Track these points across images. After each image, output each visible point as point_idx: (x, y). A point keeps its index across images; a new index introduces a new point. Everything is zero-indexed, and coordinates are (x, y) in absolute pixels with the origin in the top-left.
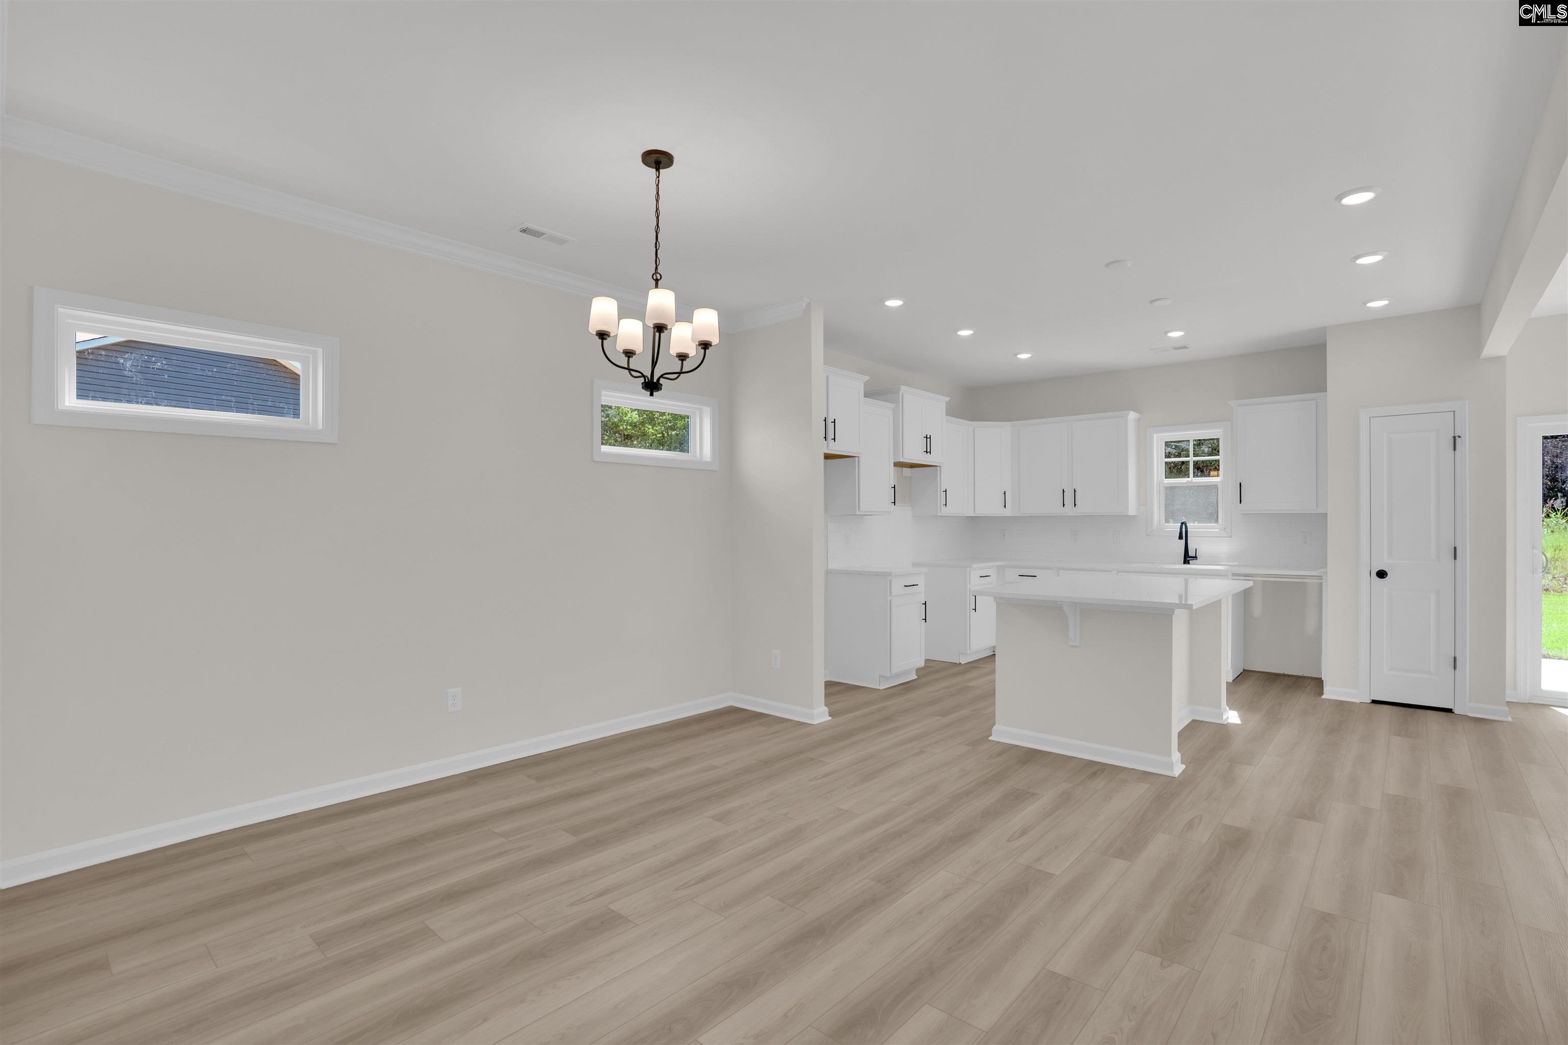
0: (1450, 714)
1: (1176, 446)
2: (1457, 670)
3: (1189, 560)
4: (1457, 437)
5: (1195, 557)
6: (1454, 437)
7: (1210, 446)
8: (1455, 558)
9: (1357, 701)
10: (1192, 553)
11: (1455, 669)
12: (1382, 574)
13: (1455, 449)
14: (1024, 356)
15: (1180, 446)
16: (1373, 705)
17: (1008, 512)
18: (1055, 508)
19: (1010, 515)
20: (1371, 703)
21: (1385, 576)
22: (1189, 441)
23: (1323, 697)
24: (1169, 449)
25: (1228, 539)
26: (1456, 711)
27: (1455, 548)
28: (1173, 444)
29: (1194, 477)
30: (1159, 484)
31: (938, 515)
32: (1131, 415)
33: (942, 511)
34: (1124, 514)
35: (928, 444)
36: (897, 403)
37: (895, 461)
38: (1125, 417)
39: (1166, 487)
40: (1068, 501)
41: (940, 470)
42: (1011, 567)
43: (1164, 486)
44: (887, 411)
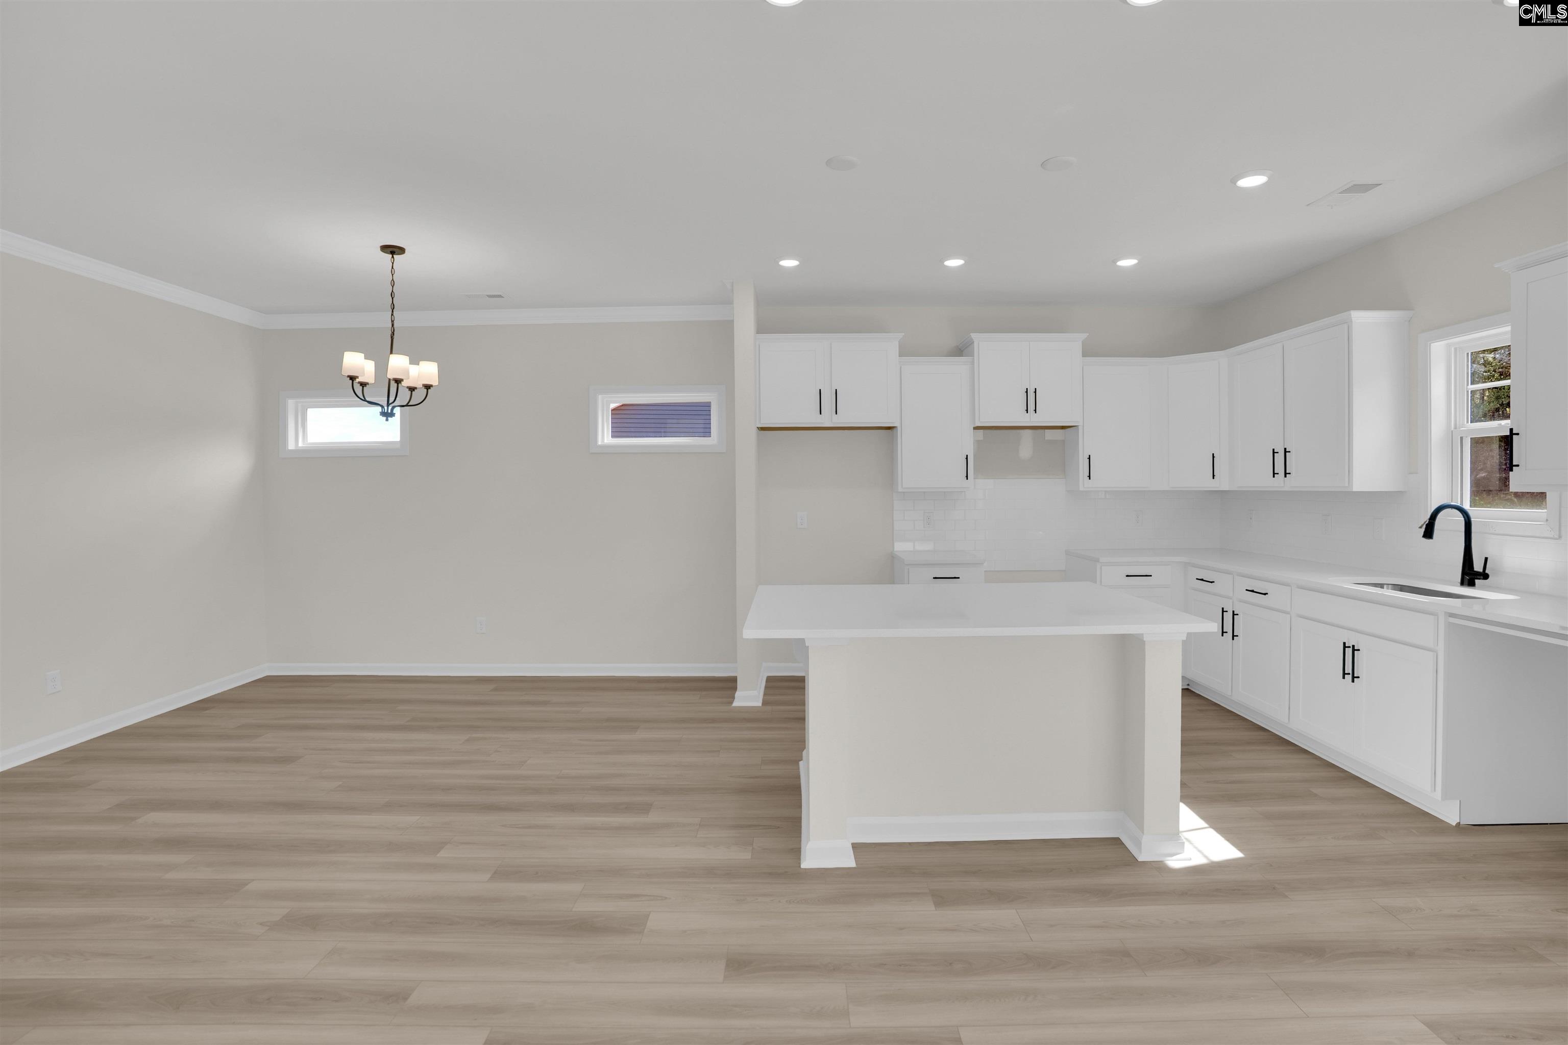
3: (1472, 580)
5: (1482, 575)
10: (1477, 566)
18: (1262, 478)
19: (1223, 489)
25: (1554, 541)
30: (1450, 435)
31: (1081, 489)
32: (1361, 318)
33: (1085, 484)
34: (1349, 490)
35: (1031, 399)
36: (973, 356)
37: (973, 426)
38: (1349, 323)
39: (1471, 438)
40: (1280, 468)
41: (1078, 429)
42: (1195, 566)
43: (1462, 438)
44: (958, 367)
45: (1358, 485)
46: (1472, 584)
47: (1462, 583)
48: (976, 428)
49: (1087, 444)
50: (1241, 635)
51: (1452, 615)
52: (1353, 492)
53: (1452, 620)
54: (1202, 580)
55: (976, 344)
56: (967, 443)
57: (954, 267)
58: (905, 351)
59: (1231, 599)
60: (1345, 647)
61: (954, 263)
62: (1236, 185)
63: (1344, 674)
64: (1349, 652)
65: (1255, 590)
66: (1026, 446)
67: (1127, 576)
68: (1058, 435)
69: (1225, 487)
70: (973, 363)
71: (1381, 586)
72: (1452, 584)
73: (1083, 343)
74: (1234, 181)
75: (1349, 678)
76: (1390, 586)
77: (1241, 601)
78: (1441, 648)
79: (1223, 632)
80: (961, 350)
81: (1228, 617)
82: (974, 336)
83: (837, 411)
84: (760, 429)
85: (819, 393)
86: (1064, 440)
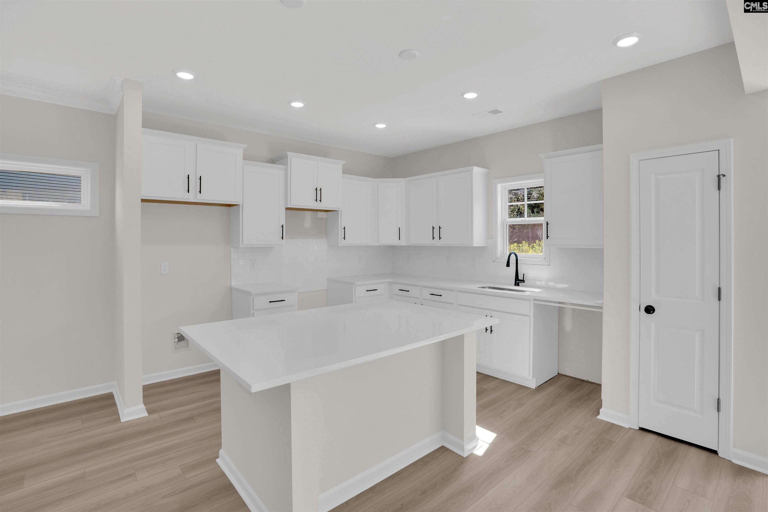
0: (713, 455)
1: (515, 193)
2: (721, 413)
3: (518, 283)
4: (721, 176)
5: (523, 281)
6: (719, 176)
7: (538, 192)
8: (719, 299)
9: (627, 426)
10: (520, 277)
11: (718, 412)
12: (650, 310)
13: (719, 188)
14: (381, 126)
15: (518, 193)
16: (641, 432)
17: (403, 242)
18: (426, 240)
19: (405, 245)
20: (639, 429)
21: (651, 312)
22: (524, 189)
23: (599, 417)
24: (511, 195)
25: (547, 266)
26: (720, 455)
27: (719, 289)
28: (513, 191)
29: (527, 217)
30: (503, 222)
31: (340, 245)
33: (343, 242)
34: (471, 246)
35: (318, 195)
36: (286, 165)
37: (286, 207)
38: (472, 171)
39: (509, 225)
40: (436, 236)
41: (338, 213)
42: (395, 283)
43: (507, 224)
44: (278, 171)
45: (475, 245)
46: (518, 285)
47: (515, 285)
48: (287, 209)
49: (344, 220)
52: (473, 247)
54: (401, 290)
55: (289, 158)
56: (283, 217)
57: (297, 107)
58: (247, 157)
59: (419, 299)
61: (297, 105)
62: (463, 96)
65: (434, 294)
66: (308, 220)
67: (367, 291)
68: (324, 215)
70: (286, 170)
71: (485, 288)
73: (343, 166)
74: (463, 94)
76: (488, 288)
77: (425, 300)
80: (274, 161)
82: (289, 153)
83: (200, 192)
84: (143, 201)
85: (188, 178)
86: (326, 219)
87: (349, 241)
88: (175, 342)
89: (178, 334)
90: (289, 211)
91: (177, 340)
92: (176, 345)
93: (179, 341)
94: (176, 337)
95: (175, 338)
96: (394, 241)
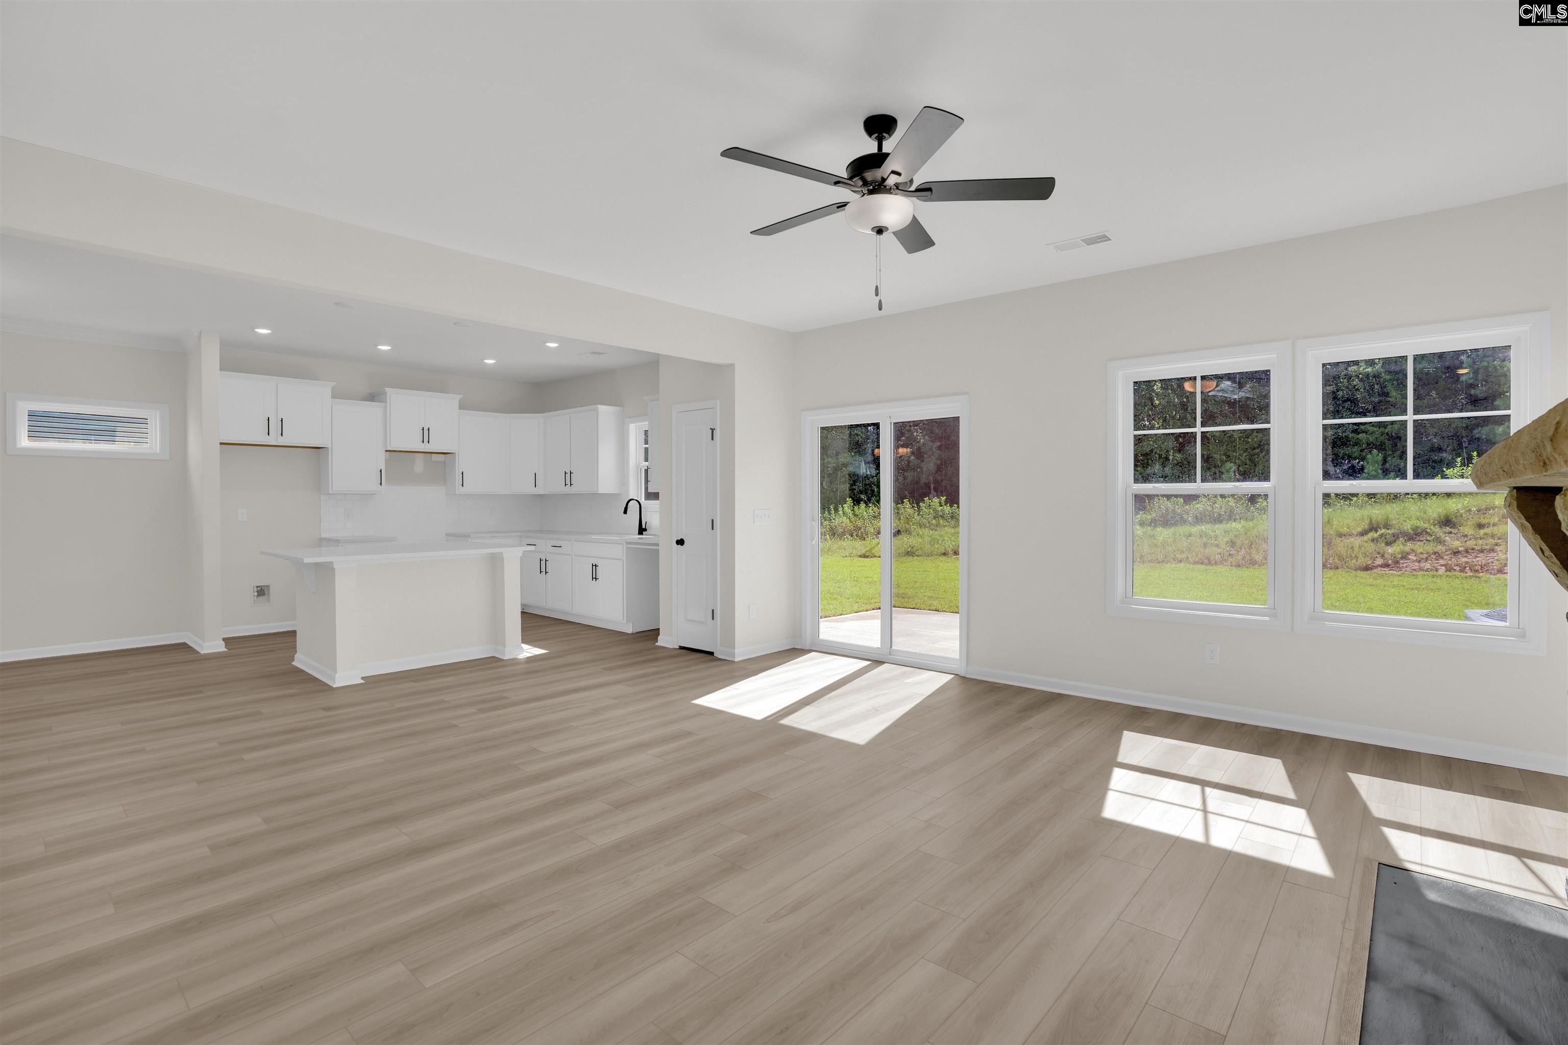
3: (642, 532)
4: (713, 429)
5: (645, 530)
8: (713, 529)
9: (671, 646)
10: (643, 526)
11: (713, 620)
12: (681, 542)
13: (713, 439)
14: (490, 362)
17: (540, 490)
18: (558, 487)
20: (678, 648)
21: (683, 544)
23: (657, 644)
24: (646, 436)
26: (716, 654)
27: (713, 521)
30: (636, 467)
31: (457, 493)
32: (602, 409)
33: (460, 490)
34: (597, 493)
35: (426, 435)
36: (385, 402)
37: (385, 449)
38: (597, 410)
39: (644, 469)
40: (568, 482)
41: (455, 455)
42: (524, 537)
43: (641, 469)
44: (373, 409)
45: (600, 491)
46: (641, 534)
47: (639, 534)
48: (386, 451)
49: (462, 464)
50: (549, 572)
51: (628, 543)
52: (600, 494)
53: (628, 546)
54: (529, 545)
55: (388, 395)
56: (380, 461)
57: (384, 350)
58: (335, 395)
59: (544, 553)
60: (593, 566)
61: (384, 348)
63: (593, 578)
64: (594, 567)
65: (556, 546)
66: (419, 464)
68: (441, 458)
69: (541, 493)
70: (386, 407)
72: (636, 535)
73: (460, 401)
75: (594, 580)
77: (550, 553)
78: (625, 559)
79: (541, 572)
80: (373, 397)
81: (543, 563)
82: (388, 390)
83: (282, 434)
84: (221, 444)
85: (268, 420)
86: (445, 462)
87: (469, 488)
88: (254, 596)
89: (257, 587)
90: (388, 453)
91: (256, 594)
92: (255, 599)
93: (258, 596)
94: (256, 590)
95: (254, 592)
96: (528, 488)
